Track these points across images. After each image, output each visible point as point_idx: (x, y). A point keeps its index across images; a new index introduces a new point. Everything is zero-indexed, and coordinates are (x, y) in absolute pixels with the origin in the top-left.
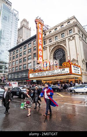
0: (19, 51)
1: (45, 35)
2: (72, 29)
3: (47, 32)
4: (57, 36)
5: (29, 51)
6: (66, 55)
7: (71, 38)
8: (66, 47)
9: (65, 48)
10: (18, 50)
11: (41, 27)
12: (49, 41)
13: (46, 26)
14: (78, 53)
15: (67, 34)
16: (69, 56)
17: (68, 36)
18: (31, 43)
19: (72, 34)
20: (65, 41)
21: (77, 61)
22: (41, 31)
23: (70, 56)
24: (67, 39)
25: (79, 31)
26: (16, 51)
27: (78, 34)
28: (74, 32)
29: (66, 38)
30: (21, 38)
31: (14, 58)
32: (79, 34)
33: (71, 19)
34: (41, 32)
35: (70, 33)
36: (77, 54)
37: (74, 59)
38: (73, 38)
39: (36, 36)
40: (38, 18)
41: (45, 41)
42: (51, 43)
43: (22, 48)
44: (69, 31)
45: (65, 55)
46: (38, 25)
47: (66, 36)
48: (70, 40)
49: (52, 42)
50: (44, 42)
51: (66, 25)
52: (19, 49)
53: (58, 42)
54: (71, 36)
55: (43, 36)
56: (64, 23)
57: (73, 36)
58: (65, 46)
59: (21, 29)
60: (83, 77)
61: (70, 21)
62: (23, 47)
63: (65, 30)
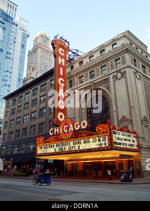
0: (23, 98)
1: (72, 67)
2: (120, 57)
3: (75, 63)
4: (94, 71)
5: (42, 98)
6: (110, 108)
7: (119, 75)
8: (110, 92)
9: (108, 95)
10: (22, 96)
11: (63, 54)
12: (78, 81)
13: (74, 51)
14: (131, 105)
15: (112, 68)
16: (115, 110)
17: (113, 70)
18: (46, 84)
19: (120, 66)
20: (109, 80)
21: (131, 121)
22: (63, 61)
23: (117, 110)
24: (111, 77)
25: (135, 60)
26: (17, 98)
27: (131, 67)
28: (124, 63)
29: (110, 74)
30: (33, 69)
31: (13, 113)
32: (133, 66)
33: (118, 39)
34: (63, 64)
35: (116, 65)
36: (131, 107)
37: (123, 117)
38: (123, 75)
39: (53, 71)
40: (58, 38)
41: (71, 81)
42: (82, 84)
43: (29, 92)
44: (116, 61)
45: (108, 108)
46: (58, 50)
47: (109, 70)
48: (117, 79)
49: (85, 83)
50: (69, 82)
51: (110, 51)
52: (24, 94)
53: (95, 82)
54: (118, 71)
55: (68, 70)
56: (106, 46)
57: (122, 71)
58: (107, 91)
59: (34, 51)
60: (144, 155)
61: (116, 42)
62: (31, 91)
63: (107, 60)
